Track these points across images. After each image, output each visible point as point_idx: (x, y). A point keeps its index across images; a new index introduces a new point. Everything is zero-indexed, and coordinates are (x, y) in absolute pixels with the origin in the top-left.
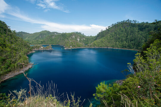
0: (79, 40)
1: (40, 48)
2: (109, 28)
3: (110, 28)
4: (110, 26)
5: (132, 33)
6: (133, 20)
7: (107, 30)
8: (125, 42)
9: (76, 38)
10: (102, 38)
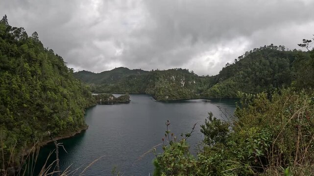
0: (183, 83)
1: (109, 99)
2: (241, 60)
3: (243, 59)
4: (242, 56)
5: (281, 68)
6: (280, 46)
7: (237, 62)
8: (272, 85)
9: (178, 80)
10: (230, 79)
